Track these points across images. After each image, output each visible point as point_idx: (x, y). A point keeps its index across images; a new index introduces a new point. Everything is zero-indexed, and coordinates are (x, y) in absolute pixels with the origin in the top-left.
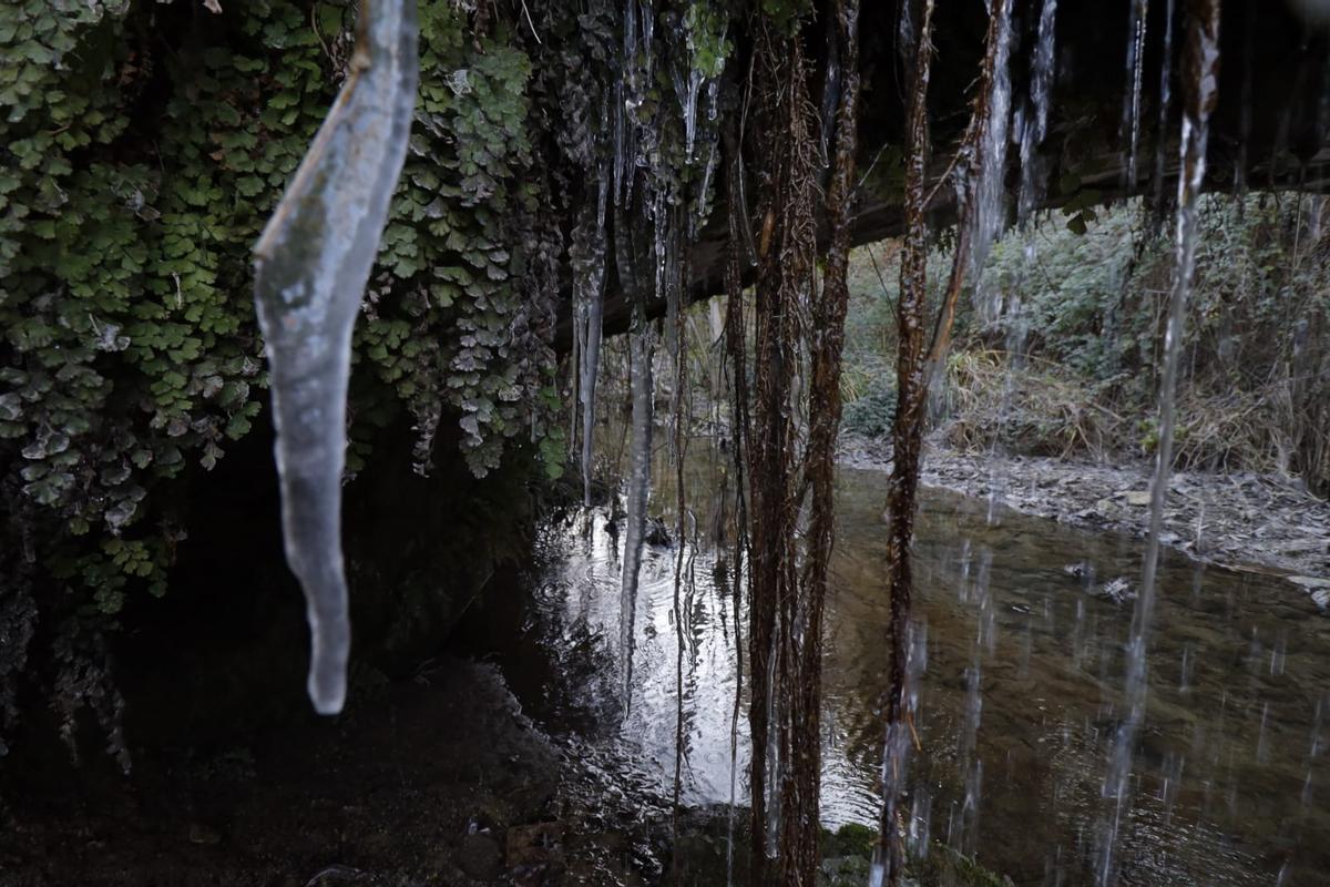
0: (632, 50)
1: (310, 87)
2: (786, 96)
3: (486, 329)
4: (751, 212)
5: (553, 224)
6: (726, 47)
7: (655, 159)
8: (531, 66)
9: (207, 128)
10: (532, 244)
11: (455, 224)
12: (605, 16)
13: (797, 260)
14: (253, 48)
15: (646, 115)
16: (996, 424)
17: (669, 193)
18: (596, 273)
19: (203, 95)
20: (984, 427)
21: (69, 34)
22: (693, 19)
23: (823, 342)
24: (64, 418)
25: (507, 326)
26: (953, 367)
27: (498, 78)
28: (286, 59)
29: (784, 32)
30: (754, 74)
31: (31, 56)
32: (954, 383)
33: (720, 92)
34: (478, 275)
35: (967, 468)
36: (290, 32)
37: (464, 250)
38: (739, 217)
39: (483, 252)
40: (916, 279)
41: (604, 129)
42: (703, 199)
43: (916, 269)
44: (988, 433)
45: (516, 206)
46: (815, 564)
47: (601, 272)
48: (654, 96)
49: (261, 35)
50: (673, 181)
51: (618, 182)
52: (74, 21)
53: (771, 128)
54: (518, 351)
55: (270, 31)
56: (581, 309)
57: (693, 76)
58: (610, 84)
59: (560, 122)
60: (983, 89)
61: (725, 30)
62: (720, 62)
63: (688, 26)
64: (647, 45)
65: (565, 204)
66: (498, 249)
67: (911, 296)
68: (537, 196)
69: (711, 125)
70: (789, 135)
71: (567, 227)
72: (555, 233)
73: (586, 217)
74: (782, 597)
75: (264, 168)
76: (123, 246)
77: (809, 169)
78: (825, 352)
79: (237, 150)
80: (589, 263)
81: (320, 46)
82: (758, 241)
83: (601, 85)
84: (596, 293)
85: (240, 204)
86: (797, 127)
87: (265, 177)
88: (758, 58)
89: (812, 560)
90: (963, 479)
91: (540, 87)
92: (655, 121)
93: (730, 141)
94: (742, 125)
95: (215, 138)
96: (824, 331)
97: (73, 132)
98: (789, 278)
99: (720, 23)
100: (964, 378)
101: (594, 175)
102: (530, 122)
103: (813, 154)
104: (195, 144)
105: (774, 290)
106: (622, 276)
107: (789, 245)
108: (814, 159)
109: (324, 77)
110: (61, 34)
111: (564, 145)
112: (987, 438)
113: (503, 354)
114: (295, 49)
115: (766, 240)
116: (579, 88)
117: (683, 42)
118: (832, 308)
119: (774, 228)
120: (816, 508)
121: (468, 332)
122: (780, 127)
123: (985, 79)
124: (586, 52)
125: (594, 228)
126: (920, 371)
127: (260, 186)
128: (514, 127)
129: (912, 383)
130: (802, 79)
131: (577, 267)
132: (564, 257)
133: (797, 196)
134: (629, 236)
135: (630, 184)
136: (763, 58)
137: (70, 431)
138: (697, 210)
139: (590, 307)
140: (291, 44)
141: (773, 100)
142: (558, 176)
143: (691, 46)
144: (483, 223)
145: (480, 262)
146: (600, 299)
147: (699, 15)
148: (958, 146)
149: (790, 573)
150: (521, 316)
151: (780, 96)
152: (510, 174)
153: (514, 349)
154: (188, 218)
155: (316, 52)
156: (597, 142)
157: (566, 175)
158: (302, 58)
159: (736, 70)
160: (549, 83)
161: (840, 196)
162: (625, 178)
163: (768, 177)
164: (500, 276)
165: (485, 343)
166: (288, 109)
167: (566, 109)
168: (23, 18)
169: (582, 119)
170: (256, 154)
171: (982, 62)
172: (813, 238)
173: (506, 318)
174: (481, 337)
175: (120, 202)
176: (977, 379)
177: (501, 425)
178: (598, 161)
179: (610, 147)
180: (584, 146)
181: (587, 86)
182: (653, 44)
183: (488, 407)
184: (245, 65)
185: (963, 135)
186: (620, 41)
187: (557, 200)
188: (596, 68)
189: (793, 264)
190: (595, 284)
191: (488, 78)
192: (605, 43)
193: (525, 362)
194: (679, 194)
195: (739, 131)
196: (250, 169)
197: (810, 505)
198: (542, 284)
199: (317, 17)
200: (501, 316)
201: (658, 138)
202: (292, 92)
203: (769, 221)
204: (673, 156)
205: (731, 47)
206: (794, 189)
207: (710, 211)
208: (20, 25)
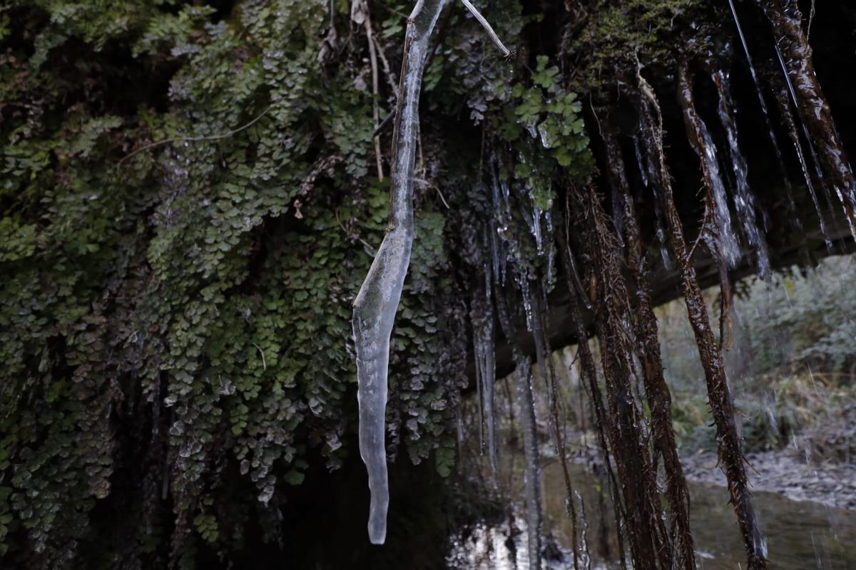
0: (498, 204)
1: (334, 245)
2: (590, 213)
3: (425, 363)
4: (582, 277)
5: (460, 299)
6: (552, 194)
7: (518, 255)
8: (445, 220)
9: (282, 270)
10: (450, 311)
11: (407, 304)
12: (481, 191)
13: (616, 301)
14: (308, 231)
15: (510, 234)
16: (844, 438)
17: (528, 273)
18: (488, 326)
19: (283, 255)
20: (833, 441)
21: (238, 237)
22: (532, 184)
23: (646, 350)
24: (201, 433)
25: (437, 361)
26: (784, 390)
27: (429, 228)
28: (324, 234)
29: (583, 182)
30: (570, 205)
31: (220, 248)
32: (790, 404)
33: (551, 216)
34: (420, 331)
35: (829, 481)
36: (326, 221)
37: (412, 318)
38: (574, 283)
39: (423, 318)
40: (697, 300)
41: (486, 245)
42: (550, 274)
43: (695, 294)
44: (839, 447)
45: (440, 291)
46: (678, 518)
47: (491, 325)
48: (513, 224)
49: (312, 225)
50: (530, 266)
51: (497, 273)
52: (240, 232)
53: (584, 230)
54: (444, 376)
55: (317, 222)
56: (481, 348)
57: (536, 211)
58: (487, 222)
59: (461, 244)
60: (709, 192)
61: (550, 186)
62: (550, 202)
63: (529, 188)
64: (506, 199)
65: (467, 287)
66: (431, 316)
67: (696, 311)
68: (450, 285)
69: (549, 234)
70: (596, 232)
71: (468, 301)
72: (461, 305)
73: (479, 294)
74: (658, 549)
75: (309, 286)
76: (236, 337)
77: (612, 249)
78: (648, 356)
79: (296, 279)
80: (483, 320)
81: (339, 226)
82: (589, 293)
83: (482, 223)
84: (488, 338)
85: (295, 304)
86: (600, 227)
87: (308, 290)
88: (570, 197)
89: (675, 514)
90: (829, 492)
91: (449, 229)
92: (516, 236)
93: (561, 241)
94: (567, 232)
95: (287, 274)
96: (644, 342)
97: (226, 282)
98: (614, 312)
99: (547, 184)
100: (799, 400)
101: (482, 270)
102: (446, 247)
103: (613, 240)
104: (276, 279)
105: (605, 321)
106: (504, 328)
107: (609, 292)
108: (615, 243)
109: (342, 239)
110: (233, 237)
111: (464, 256)
112: (839, 451)
113: (435, 379)
114: (327, 229)
115: (593, 292)
116: (470, 226)
117: (527, 195)
118: (646, 327)
119: (597, 285)
120: (669, 471)
121: (414, 366)
122: (590, 229)
123: (707, 188)
124: (473, 209)
125: (484, 300)
126: (716, 358)
127: (306, 295)
128: (439, 251)
129: (713, 367)
130: (598, 203)
131: (476, 323)
132: (468, 319)
133: (608, 264)
134: (506, 303)
135: (504, 272)
136: (573, 197)
137: (203, 440)
138: (547, 281)
139: (486, 347)
140: (327, 226)
141: (583, 216)
142: (462, 273)
143: (532, 196)
144: (423, 301)
145: (420, 323)
146: (491, 341)
147: (534, 182)
148: (702, 223)
149: (660, 527)
150: (445, 354)
151: (587, 214)
152: (436, 275)
153: (442, 375)
154: (268, 318)
155: (338, 229)
156: (482, 253)
157: (466, 271)
158: (332, 232)
159: (559, 204)
160: (454, 226)
161: (636, 260)
162: (500, 269)
163: (588, 257)
164: (432, 330)
165: (425, 371)
166: (323, 256)
167: (464, 238)
168: (219, 232)
169: (473, 241)
170: (306, 280)
171: (703, 179)
172: (624, 287)
173: (436, 356)
174: (422, 368)
175: (239, 314)
176: (812, 400)
177: (432, 427)
178: (483, 263)
179: (490, 254)
180: (476, 256)
181: (474, 225)
182: (509, 199)
183: (425, 414)
184: (304, 239)
185: (703, 217)
186: (490, 200)
187: (462, 286)
188: (479, 216)
189: (614, 304)
190: (488, 333)
191: (423, 229)
192: (482, 203)
193: (449, 383)
194: (535, 273)
195: (565, 234)
196: (302, 287)
197: (663, 469)
198: (456, 335)
199: (339, 213)
200: (432, 355)
201: (518, 244)
202: (325, 248)
203: (594, 281)
204: (528, 253)
205: (555, 193)
206: (605, 261)
207: (555, 280)
208: (217, 235)
